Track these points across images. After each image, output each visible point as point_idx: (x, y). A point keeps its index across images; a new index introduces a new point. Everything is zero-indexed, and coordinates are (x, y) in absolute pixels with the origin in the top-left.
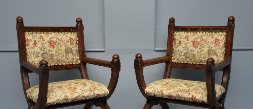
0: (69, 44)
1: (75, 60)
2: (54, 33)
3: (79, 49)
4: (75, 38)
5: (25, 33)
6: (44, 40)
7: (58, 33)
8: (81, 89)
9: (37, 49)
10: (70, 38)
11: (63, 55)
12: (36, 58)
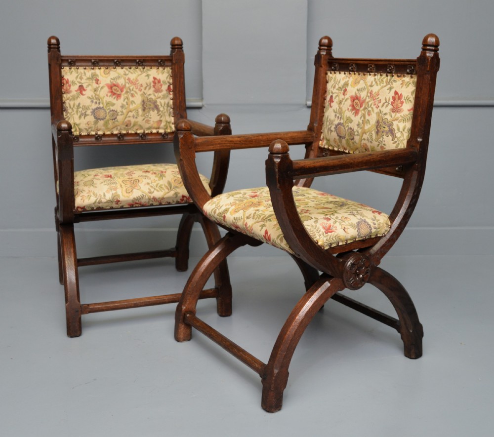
0: (151, 91)
1: (163, 124)
2: (122, 68)
3: (173, 102)
4: (165, 79)
5: (63, 69)
6: (99, 82)
7: (130, 68)
8: (150, 182)
9: (84, 100)
10: (155, 78)
11: (138, 114)
12: (83, 117)
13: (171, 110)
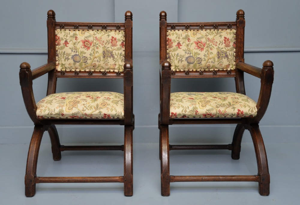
13: (123, 58)
